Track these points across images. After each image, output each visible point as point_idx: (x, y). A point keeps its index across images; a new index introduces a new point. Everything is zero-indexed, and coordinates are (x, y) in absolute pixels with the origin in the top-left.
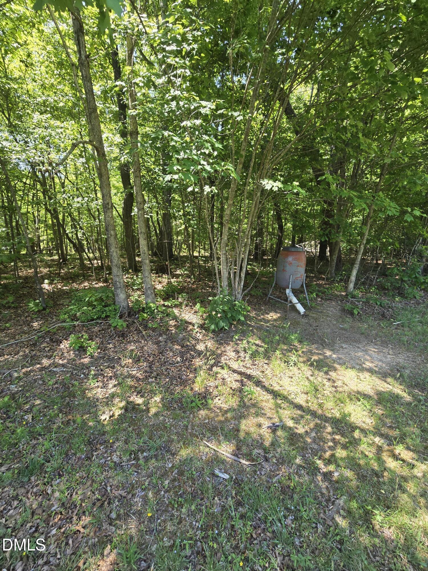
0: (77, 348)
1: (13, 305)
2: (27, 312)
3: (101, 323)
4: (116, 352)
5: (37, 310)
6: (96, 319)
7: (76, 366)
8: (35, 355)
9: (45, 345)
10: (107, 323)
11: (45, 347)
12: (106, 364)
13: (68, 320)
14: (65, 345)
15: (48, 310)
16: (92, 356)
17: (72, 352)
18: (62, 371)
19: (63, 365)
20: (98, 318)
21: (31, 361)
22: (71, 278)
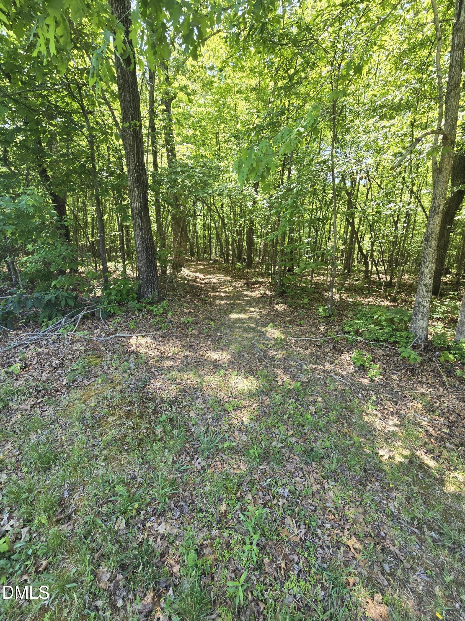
0: (359, 364)
1: (306, 306)
2: (316, 315)
3: (386, 347)
4: (401, 387)
5: (324, 315)
6: (382, 341)
7: (355, 382)
8: (320, 356)
9: (328, 350)
10: (394, 349)
11: (328, 352)
12: (387, 395)
13: (352, 333)
14: (346, 357)
15: (332, 318)
16: (372, 379)
17: (352, 367)
18: (341, 381)
19: (342, 376)
20: (385, 341)
21: (316, 360)
22: (355, 291)
